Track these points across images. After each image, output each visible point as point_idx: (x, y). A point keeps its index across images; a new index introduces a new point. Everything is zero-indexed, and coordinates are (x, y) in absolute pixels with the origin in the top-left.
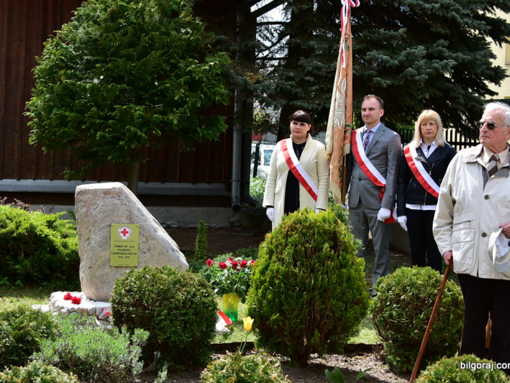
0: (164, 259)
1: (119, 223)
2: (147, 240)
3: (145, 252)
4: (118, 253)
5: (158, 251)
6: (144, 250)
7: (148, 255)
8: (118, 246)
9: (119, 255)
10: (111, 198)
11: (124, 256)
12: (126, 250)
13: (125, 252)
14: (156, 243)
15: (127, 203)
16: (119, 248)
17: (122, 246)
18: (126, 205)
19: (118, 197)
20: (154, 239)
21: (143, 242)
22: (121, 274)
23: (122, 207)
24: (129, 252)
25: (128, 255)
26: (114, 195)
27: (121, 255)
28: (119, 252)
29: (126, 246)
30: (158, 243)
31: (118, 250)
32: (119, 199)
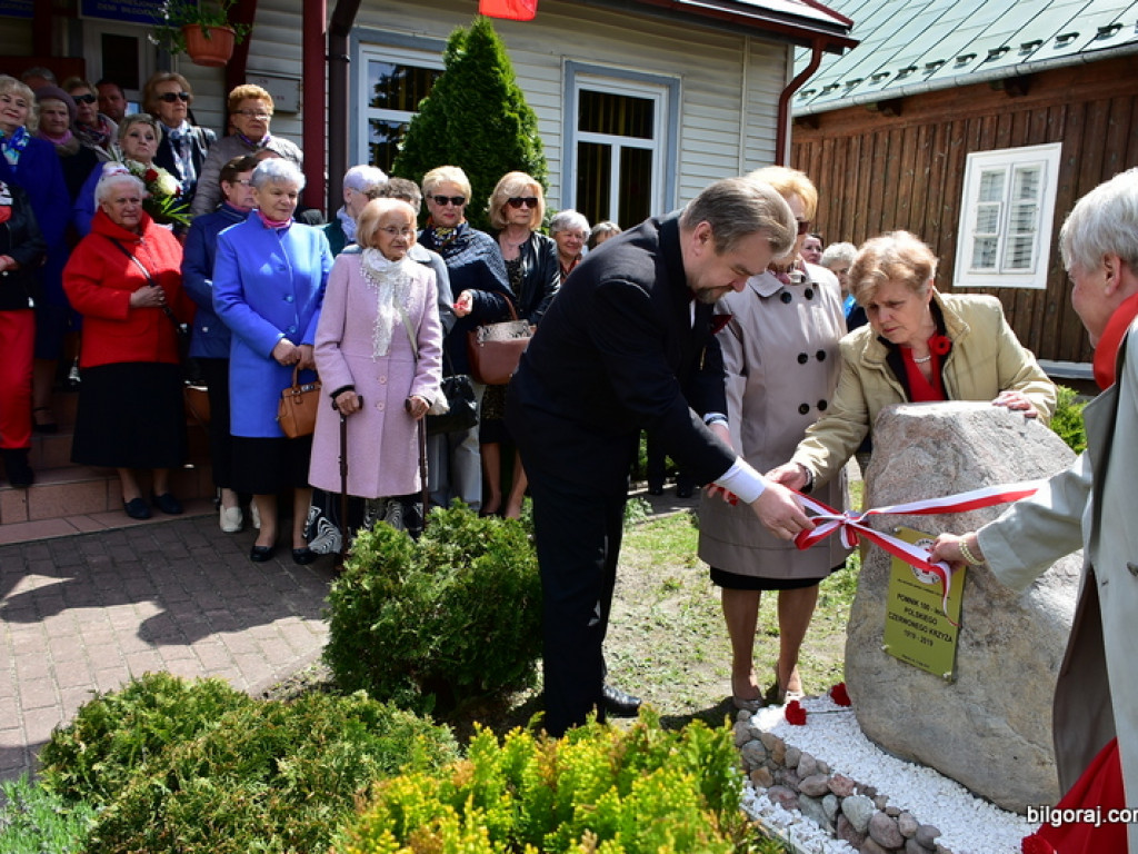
0: (1035, 687)
1: (918, 529)
2: (990, 604)
3: (978, 644)
4: (905, 621)
5: (1017, 655)
6: (977, 636)
7: (986, 655)
8: (907, 599)
9: (906, 627)
10: (918, 446)
11: (919, 633)
12: (925, 618)
13: (925, 623)
14: (1016, 624)
15: (952, 469)
16: (910, 606)
17: (916, 603)
18: (948, 475)
19: (934, 448)
20: (1012, 607)
21: (975, 609)
22: (911, 686)
23: (935, 479)
24: (930, 626)
25: (928, 636)
26: (925, 440)
27: (912, 629)
28: (906, 616)
29: (926, 607)
30: (1025, 627)
31: (906, 610)
32: (934, 455)
